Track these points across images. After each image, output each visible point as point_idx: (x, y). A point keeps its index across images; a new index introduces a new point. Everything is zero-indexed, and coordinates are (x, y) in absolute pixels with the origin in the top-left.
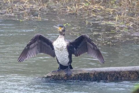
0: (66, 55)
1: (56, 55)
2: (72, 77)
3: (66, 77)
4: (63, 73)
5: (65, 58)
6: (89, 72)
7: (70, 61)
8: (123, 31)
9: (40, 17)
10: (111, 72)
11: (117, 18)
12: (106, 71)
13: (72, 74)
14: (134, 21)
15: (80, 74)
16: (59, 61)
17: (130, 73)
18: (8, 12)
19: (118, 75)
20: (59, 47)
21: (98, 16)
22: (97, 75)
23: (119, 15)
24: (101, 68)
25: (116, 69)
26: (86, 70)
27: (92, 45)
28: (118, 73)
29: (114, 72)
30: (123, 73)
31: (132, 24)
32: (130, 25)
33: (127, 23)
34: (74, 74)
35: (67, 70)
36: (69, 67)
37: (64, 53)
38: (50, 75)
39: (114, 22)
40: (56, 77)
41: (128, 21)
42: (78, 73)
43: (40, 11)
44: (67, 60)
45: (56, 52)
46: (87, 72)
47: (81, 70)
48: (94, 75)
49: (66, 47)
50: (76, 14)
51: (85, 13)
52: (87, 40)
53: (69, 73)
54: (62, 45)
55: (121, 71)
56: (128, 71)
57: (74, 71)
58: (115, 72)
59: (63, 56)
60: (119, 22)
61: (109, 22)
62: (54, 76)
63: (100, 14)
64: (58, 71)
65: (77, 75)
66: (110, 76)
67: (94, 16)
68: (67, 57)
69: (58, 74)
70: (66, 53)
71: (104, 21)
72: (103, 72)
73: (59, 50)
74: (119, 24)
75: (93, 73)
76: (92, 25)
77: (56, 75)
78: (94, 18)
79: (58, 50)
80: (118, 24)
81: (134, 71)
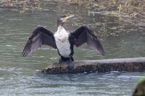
0: (67, 47)
1: (57, 47)
2: (74, 69)
3: (68, 70)
4: (65, 66)
5: (67, 49)
6: (92, 64)
7: (72, 53)
8: (127, 21)
9: (40, 7)
10: (115, 64)
11: (120, 8)
12: (110, 63)
13: (74, 66)
14: (139, 11)
15: (83, 66)
16: (61, 53)
17: (135, 65)
18: (6, 2)
19: (122, 67)
20: (61, 38)
21: (101, 6)
22: (100, 67)
23: (123, 5)
24: (105, 60)
25: (120, 60)
26: (88, 62)
27: (92, 36)
28: (122, 64)
29: (117, 63)
30: (127, 64)
31: (136, 14)
32: (134, 15)
33: (131, 13)
34: (76, 66)
35: (69, 62)
36: (71, 59)
37: (66, 44)
38: (51, 68)
39: (118, 12)
40: (57, 69)
41: (132, 11)
42: (81, 65)
43: (39, 1)
44: (69, 52)
45: (57, 43)
46: (90, 64)
47: (83, 62)
48: (97, 67)
49: (68, 38)
50: (78, 4)
51: (87, 3)
52: (87, 31)
53: (71, 65)
54: (64, 36)
55: (125, 63)
56: (133, 63)
57: (76, 63)
58: (119, 63)
59: (65, 48)
60: (122, 12)
61: (112, 12)
62: (56, 68)
63: (103, 4)
64: (59, 63)
65: (79, 67)
66: (113, 69)
67: (96, 6)
68: (69, 48)
69: (59, 66)
70: (68, 45)
71: (107, 12)
72: (106, 64)
73: (61, 41)
74: (123, 14)
75: (96, 65)
76: (94, 15)
77: (57, 68)
78: (97, 8)
79: (59, 42)
80: (121, 14)
81: (139, 63)
